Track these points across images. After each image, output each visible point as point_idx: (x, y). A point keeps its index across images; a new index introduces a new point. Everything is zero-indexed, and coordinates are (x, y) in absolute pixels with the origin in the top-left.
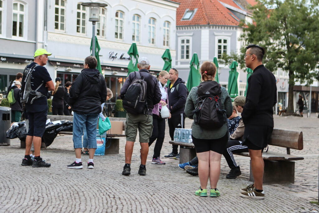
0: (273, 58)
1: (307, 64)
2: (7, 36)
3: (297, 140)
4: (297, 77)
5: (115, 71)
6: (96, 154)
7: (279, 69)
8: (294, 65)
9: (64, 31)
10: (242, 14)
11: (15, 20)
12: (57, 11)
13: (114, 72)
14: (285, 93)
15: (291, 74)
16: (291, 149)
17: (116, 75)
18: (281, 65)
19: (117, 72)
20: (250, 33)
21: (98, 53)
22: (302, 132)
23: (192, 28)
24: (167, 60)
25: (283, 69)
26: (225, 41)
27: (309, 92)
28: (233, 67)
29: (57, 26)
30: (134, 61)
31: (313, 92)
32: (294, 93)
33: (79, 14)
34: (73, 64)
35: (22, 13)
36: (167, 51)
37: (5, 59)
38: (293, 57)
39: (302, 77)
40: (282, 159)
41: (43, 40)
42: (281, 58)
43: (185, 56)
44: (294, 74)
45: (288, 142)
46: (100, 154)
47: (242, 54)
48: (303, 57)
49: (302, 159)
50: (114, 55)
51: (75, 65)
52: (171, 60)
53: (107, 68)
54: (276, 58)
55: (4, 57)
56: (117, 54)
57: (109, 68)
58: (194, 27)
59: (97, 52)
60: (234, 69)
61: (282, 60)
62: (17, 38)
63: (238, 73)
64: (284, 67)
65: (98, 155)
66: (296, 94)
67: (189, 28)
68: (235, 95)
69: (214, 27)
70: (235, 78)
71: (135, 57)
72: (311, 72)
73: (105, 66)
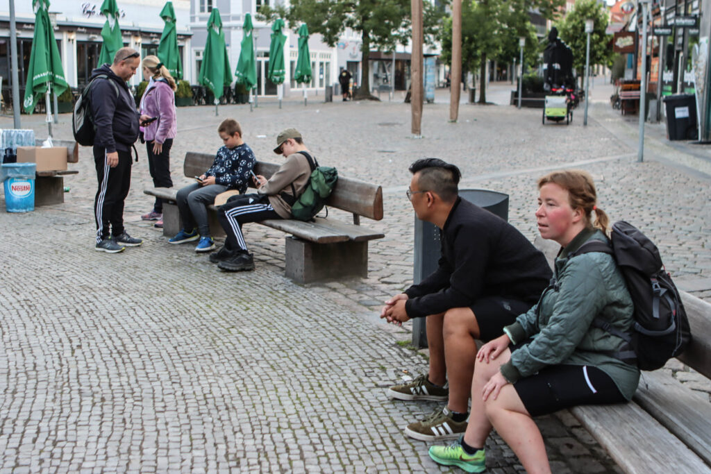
0: (337, 12)
1: (387, 22)
3: (371, 202)
4: (374, 40)
5: (93, 33)
6: (18, 209)
7: (348, 30)
8: (369, 23)
13: (91, 36)
14: (357, 63)
15: (365, 35)
16: (360, 217)
17: (95, 40)
18: (350, 23)
19: (96, 36)
21: (46, 10)
22: (380, 188)
24: (168, 20)
25: (353, 28)
27: (390, 60)
28: (277, 28)
30: (112, 23)
31: (397, 61)
32: (370, 62)
36: (168, 5)
38: (366, 11)
39: (381, 41)
40: (345, 240)
42: (350, 12)
43: (206, 9)
44: (369, 37)
45: (356, 204)
46: (25, 208)
47: (293, 6)
48: (383, 12)
49: (381, 236)
50: (90, 9)
51: (25, 26)
52: (175, 20)
53: (79, 30)
54: (342, 12)
56: (94, 7)
57: (83, 30)
59: (44, 9)
60: (278, 31)
61: (351, 16)
63: (285, 38)
64: (355, 25)
65: (21, 211)
66: (372, 64)
68: (281, 71)
70: (280, 47)
71: (113, 17)
72: (394, 33)
73: (76, 27)
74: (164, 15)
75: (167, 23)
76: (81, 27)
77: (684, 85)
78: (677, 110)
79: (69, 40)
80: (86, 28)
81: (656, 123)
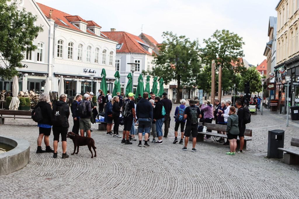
2: (35, 61)
5: (87, 79)
9: (62, 58)
10: (147, 47)
11: (39, 52)
12: (59, 47)
20: (158, 60)
23: (121, 54)
26: (139, 62)
28: (155, 80)
29: (58, 55)
33: (69, 48)
34: (67, 75)
35: (42, 48)
37: (34, 74)
41: (52, 63)
43: (117, 69)
50: (86, 70)
51: (67, 76)
53: (83, 78)
55: (33, 73)
56: (87, 70)
57: (84, 78)
58: (122, 54)
62: (39, 62)
63: (157, 83)
67: (119, 54)
69: (133, 54)
70: (156, 86)
73: (82, 77)
74: (129, 77)
75: (129, 79)
76: (83, 77)
77: (295, 103)
78: (294, 111)
79: (79, 81)
80: (85, 77)
81: (284, 114)
